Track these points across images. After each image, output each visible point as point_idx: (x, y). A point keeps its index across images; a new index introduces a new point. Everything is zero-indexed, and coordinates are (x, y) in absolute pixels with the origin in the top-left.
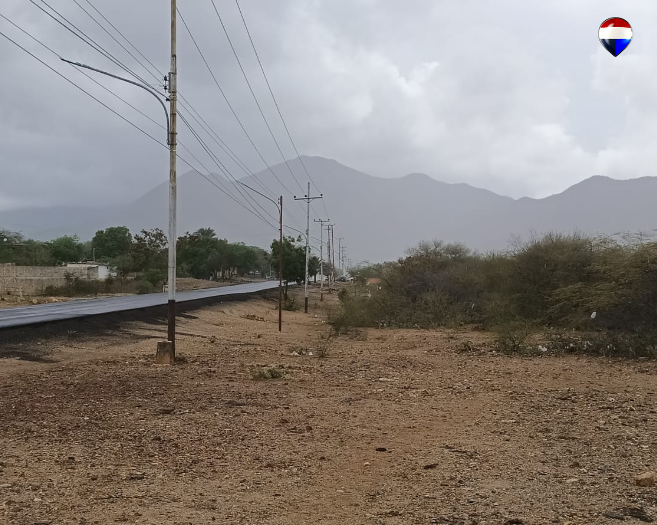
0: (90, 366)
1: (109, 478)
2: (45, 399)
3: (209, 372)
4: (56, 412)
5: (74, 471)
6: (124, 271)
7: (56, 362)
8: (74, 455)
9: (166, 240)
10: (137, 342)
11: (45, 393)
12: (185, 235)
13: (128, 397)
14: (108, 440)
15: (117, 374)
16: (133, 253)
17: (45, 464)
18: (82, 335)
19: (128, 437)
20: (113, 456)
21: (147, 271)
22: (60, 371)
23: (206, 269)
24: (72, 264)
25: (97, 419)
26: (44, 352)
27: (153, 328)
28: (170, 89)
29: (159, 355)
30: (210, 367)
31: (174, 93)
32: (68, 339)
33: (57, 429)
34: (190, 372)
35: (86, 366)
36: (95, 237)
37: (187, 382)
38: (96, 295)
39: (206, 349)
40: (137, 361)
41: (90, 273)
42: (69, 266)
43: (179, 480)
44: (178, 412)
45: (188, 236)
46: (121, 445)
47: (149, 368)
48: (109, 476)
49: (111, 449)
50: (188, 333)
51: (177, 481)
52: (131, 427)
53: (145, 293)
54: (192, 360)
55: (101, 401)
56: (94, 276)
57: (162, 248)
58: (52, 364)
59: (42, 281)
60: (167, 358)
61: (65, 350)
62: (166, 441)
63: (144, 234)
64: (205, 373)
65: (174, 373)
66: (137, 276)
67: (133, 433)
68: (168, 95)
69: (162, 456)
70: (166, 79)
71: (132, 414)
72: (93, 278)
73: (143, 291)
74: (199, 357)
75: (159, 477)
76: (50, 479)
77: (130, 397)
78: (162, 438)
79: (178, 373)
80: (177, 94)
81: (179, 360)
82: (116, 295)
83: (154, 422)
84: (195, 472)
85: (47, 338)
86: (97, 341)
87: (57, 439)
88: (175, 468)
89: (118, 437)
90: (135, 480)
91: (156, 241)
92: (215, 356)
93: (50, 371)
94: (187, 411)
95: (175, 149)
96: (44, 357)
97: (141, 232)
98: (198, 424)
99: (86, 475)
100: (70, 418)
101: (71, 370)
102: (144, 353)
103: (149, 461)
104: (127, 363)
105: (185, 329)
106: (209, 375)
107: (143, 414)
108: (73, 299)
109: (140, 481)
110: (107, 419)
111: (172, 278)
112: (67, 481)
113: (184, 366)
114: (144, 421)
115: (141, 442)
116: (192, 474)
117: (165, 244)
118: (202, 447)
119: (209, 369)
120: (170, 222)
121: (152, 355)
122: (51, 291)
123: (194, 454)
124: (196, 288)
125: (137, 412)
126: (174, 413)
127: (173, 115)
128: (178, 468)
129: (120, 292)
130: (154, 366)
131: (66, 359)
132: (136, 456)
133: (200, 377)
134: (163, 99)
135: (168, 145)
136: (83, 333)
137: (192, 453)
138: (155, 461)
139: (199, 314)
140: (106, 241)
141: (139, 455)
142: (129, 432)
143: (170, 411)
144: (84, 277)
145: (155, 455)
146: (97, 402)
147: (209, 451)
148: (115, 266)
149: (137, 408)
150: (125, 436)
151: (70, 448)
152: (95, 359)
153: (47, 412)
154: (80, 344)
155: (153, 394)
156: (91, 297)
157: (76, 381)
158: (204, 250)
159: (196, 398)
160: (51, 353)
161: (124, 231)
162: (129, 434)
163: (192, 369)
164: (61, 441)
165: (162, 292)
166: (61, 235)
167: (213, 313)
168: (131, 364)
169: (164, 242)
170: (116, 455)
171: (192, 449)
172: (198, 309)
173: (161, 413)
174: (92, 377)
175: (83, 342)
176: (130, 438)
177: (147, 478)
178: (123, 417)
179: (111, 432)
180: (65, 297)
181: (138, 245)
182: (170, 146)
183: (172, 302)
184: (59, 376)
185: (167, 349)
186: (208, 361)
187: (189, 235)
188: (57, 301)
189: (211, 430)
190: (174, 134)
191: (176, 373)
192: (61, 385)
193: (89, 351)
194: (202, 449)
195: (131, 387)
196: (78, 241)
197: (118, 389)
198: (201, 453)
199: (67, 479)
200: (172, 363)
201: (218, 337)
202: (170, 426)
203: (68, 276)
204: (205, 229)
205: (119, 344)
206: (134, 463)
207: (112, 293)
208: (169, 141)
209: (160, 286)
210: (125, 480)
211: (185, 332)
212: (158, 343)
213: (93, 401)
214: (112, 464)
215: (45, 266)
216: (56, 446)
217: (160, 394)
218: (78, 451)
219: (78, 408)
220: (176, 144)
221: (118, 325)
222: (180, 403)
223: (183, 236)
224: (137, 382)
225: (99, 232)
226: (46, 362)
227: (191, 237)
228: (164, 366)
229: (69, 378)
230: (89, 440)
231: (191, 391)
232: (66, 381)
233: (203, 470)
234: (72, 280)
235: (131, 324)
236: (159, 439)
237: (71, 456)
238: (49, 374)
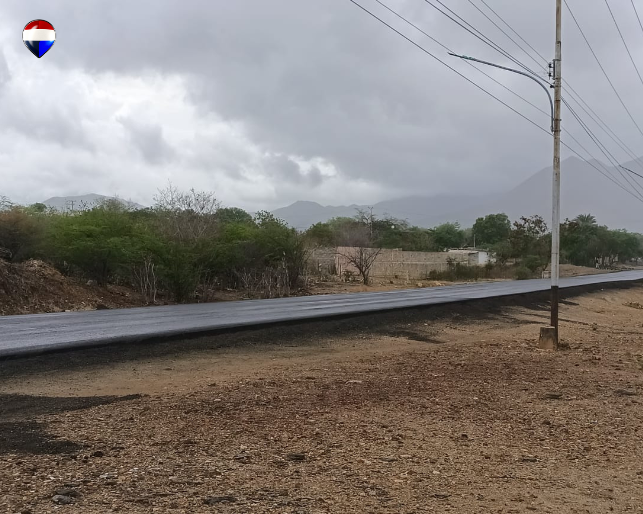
0: (474, 348)
1: (502, 458)
2: (436, 377)
3: (593, 359)
4: (447, 391)
5: (468, 448)
6: (503, 257)
7: (441, 343)
8: (467, 432)
9: (546, 226)
10: (518, 327)
11: (434, 372)
12: (565, 222)
13: (514, 379)
14: (498, 421)
15: (501, 357)
16: (513, 239)
17: (441, 439)
18: (466, 318)
19: (518, 419)
20: (504, 437)
21: (526, 257)
22: (447, 351)
23: (586, 256)
24: (454, 249)
25: (486, 400)
26: (431, 333)
27: (534, 314)
28: (554, 76)
29: (542, 340)
30: (594, 355)
31: (558, 79)
32: (452, 322)
33: (449, 406)
34: (574, 358)
35: (470, 348)
36: (475, 224)
37: (572, 368)
38: (476, 280)
39: (589, 337)
40: (518, 345)
41: (471, 258)
42: (451, 251)
43: (573, 466)
44: (566, 398)
45: (568, 223)
46: (511, 426)
47: (532, 353)
48: (502, 456)
49: (501, 430)
50: (569, 319)
51: (570, 467)
52: (519, 410)
53: (523, 279)
54: (575, 347)
55: (488, 383)
56: (474, 262)
57: (541, 234)
58: (438, 345)
59: (426, 266)
60: (550, 343)
61: (449, 332)
62: (555, 426)
63: (523, 221)
64: (590, 360)
65: (558, 359)
66: (516, 262)
67: (522, 416)
68: (552, 81)
69: (553, 441)
70: (550, 66)
71: (519, 397)
72: (473, 264)
73: (522, 277)
74: (582, 343)
75: (551, 461)
76: (447, 454)
77: (516, 380)
78: (551, 422)
79: (562, 359)
80: (562, 80)
81: (562, 347)
82: (496, 280)
83: (542, 406)
84: (588, 459)
85: (433, 319)
86: (479, 324)
87: (450, 416)
88: (567, 454)
89: (507, 419)
90: (527, 462)
91: (535, 227)
92: (598, 343)
93: (438, 351)
94: (575, 397)
95: (559, 136)
96: (432, 338)
97: (521, 219)
98: (587, 411)
99: (480, 454)
100: (460, 397)
101: (458, 352)
102: (526, 338)
103: (541, 444)
104: (509, 346)
105: (565, 315)
106: (593, 362)
107: (530, 398)
108: (455, 284)
109: (532, 463)
110: (496, 400)
111: (555, 264)
112: (461, 457)
113: (567, 352)
114: (532, 404)
115: (530, 425)
116: (585, 461)
117: (544, 230)
118: (594, 435)
119: (594, 356)
120: (553, 208)
121: (534, 340)
122: (434, 276)
123: (586, 441)
124: (575, 275)
125: (524, 396)
126: (561, 399)
127: (557, 101)
128: (570, 454)
129: (500, 277)
130: (537, 350)
131: (451, 341)
132: (527, 439)
133: (585, 364)
134: (548, 86)
135: (552, 131)
136: (466, 316)
137: (583, 440)
138: (546, 445)
139: (579, 300)
140: (486, 228)
141: (529, 437)
142: (517, 414)
143: (558, 396)
144: (465, 262)
145: (546, 439)
146: (485, 383)
147: (601, 439)
148: (495, 252)
149: (524, 391)
150: (514, 418)
151: (462, 426)
152: (478, 342)
153: (438, 390)
154: (464, 326)
155: (539, 378)
156: (472, 282)
157: (463, 362)
158: (584, 237)
159: (583, 385)
160: (437, 334)
161: (503, 218)
162: (519, 417)
163: (576, 355)
164: (453, 418)
165: (541, 278)
166: (444, 222)
167: (594, 300)
168: (514, 348)
169: (543, 229)
170: (507, 436)
171: (583, 436)
172: (577, 296)
173: (548, 398)
174: (477, 359)
175: (465, 324)
176: (519, 420)
177: (539, 461)
178: (511, 399)
179: (501, 413)
180: (447, 281)
181: (517, 231)
182: (554, 132)
183: (555, 288)
184: (446, 356)
185: (550, 334)
186: (590, 348)
187: (569, 221)
188: (441, 285)
189: (602, 418)
190: (558, 120)
191: (560, 359)
192: (449, 365)
193: (473, 333)
194: (594, 436)
195: (516, 370)
196: (459, 227)
197: (503, 372)
198: (593, 441)
199: (462, 455)
200: (555, 349)
201: (599, 325)
202: (558, 411)
203: (450, 262)
204: (584, 216)
205: (501, 328)
206: (526, 445)
207: (491, 278)
208: (553, 128)
209: (539, 272)
210: (518, 461)
211: (566, 319)
212: (541, 328)
213: (480, 381)
214: (504, 445)
215: (429, 251)
216: (449, 423)
217: (546, 379)
218: (470, 429)
219: (466, 388)
220: (560, 131)
221: (498, 309)
222: (566, 389)
223: (563, 222)
224: (522, 366)
225: (479, 219)
226: (433, 343)
227: (571, 224)
228: (547, 351)
229: (456, 359)
230: (480, 419)
231: (577, 377)
232: (454, 362)
233: (596, 458)
234: (453, 265)
235: (512, 309)
236: (549, 423)
237: (464, 434)
238: (437, 354)
